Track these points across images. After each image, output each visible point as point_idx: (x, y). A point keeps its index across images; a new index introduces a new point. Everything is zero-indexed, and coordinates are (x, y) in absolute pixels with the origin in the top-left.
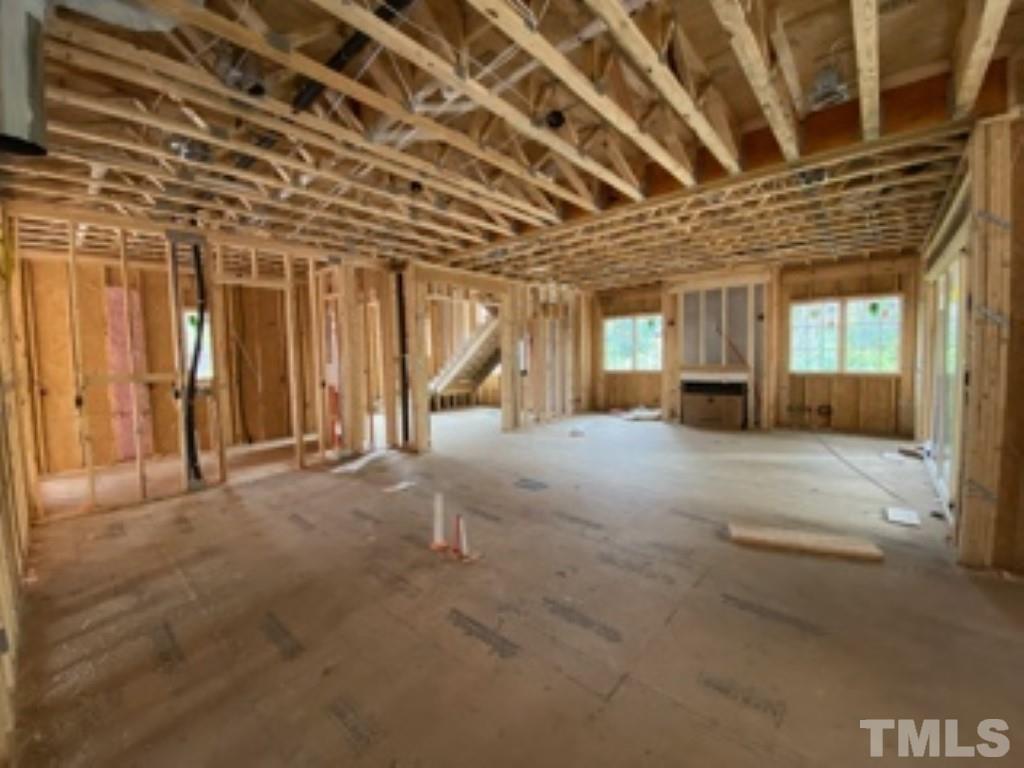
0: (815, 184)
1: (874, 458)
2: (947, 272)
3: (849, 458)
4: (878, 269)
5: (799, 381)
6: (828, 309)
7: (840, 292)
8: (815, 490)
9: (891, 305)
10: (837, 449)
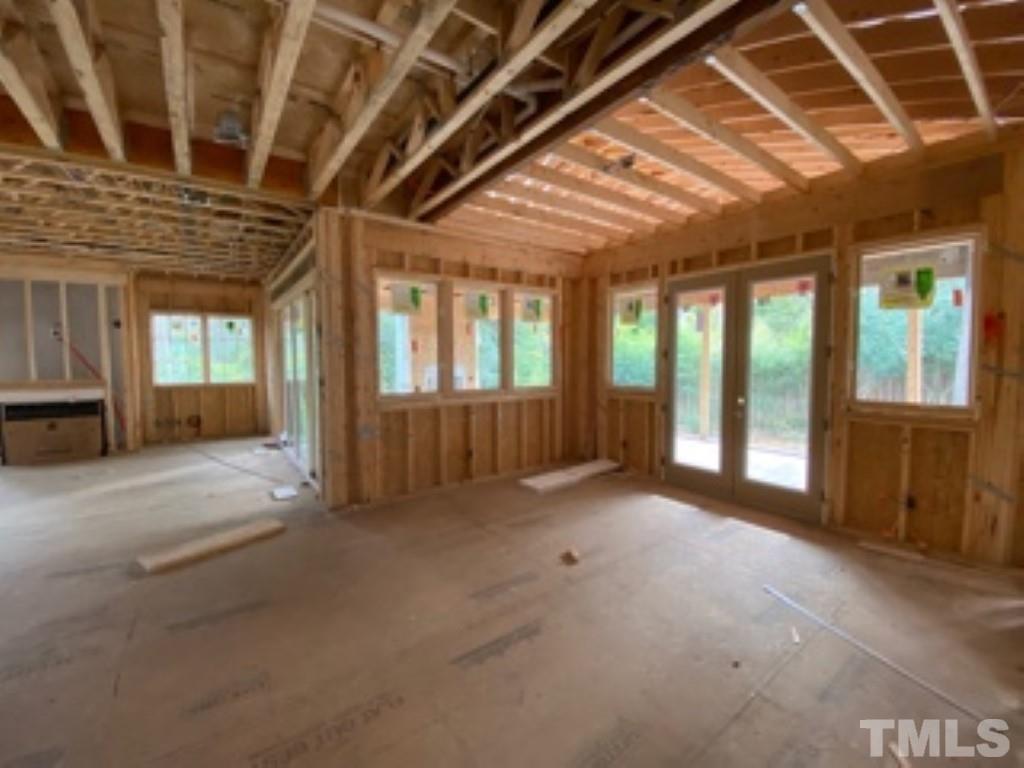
0: (197, 204)
1: (246, 455)
2: (291, 303)
3: (229, 459)
4: (233, 292)
5: (167, 393)
6: (190, 323)
7: (202, 308)
8: (211, 496)
9: (244, 325)
10: (214, 454)
